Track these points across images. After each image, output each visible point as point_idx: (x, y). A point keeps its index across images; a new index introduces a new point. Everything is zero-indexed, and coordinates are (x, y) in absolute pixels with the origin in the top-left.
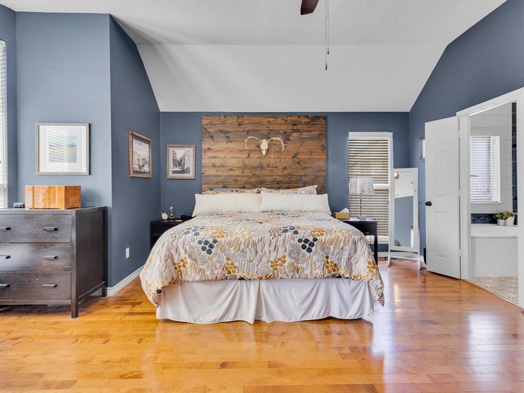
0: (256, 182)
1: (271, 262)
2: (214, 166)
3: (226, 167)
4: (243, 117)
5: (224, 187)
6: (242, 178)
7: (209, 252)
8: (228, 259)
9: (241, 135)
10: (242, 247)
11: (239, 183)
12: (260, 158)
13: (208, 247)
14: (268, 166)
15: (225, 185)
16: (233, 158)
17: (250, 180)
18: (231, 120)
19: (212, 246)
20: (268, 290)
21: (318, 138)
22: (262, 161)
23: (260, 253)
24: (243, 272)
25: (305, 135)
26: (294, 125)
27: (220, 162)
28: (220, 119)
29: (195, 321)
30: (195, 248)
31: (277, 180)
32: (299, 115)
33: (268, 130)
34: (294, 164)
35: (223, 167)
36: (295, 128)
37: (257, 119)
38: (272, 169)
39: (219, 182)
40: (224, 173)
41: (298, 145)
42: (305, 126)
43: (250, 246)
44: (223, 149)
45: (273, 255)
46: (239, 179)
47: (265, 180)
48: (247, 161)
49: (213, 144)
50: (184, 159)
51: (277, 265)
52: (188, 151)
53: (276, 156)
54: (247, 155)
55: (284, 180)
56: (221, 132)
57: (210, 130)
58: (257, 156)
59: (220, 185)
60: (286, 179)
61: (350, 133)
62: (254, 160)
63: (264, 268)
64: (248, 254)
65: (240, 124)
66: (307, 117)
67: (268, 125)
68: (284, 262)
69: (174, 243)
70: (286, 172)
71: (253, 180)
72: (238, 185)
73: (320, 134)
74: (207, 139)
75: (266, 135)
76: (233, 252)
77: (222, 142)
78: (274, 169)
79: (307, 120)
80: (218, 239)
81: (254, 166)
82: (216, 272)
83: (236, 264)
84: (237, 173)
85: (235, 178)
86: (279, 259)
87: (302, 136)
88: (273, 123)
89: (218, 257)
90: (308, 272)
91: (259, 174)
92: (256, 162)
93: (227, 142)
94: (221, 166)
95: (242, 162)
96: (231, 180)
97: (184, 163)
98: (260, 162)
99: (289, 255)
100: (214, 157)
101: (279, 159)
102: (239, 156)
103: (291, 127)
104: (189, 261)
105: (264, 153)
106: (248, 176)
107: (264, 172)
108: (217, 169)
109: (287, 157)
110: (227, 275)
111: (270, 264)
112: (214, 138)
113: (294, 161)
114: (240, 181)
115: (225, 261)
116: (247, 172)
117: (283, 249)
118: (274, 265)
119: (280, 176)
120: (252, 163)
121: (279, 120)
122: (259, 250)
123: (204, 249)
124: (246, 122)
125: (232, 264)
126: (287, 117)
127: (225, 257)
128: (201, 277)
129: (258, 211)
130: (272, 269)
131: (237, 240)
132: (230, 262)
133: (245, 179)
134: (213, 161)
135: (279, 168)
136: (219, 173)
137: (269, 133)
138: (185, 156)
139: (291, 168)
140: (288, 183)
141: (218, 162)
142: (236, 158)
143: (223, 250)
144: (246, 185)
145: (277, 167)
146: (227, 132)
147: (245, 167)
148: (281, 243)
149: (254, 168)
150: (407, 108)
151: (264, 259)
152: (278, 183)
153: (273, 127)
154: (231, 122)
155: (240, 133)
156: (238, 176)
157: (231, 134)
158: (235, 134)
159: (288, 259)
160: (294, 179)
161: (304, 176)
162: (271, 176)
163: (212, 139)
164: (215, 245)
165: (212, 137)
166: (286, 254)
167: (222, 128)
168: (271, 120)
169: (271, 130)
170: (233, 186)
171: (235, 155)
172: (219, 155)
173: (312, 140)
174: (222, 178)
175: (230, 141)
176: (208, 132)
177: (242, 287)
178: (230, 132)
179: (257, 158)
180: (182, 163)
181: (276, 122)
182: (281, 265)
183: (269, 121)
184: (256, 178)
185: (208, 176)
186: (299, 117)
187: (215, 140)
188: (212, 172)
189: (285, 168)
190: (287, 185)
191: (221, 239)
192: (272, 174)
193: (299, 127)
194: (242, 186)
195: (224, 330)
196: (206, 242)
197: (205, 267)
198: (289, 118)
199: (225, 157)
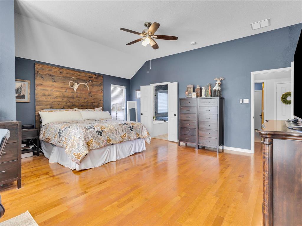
0: (70, 105)
1: (122, 136)
2: (44, 95)
3: (52, 96)
4: (63, 69)
5: (51, 108)
6: (62, 103)
7: (101, 135)
8: (108, 137)
9: (61, 79)
10: (112, 132)
11: (61, 105)
12: (73, 92)
13: (100, 133)
14: (77, 97)
15: (52, 107)
16: (57, 91)
17: (67, 104)
18: (55, 69)
19: (101, 133)
20: (119, 147)
21: (100, 85)
22: (73, 94)
23: (118, 133)
24: (113, 141)
25: (94, 83)
26: (89, 78)
27: (48, 93)
28: (48, 67)
29: (95, 166)
30: (95, 135)
31: (82, 104)
32: (92, 73)
33: (77, 78)
34: (89, 97)
35: (51, 96)
36: (90, 79)
37: (71, 72)
38: (78, 98)
39: (48, 105)
40: (50, 100)
41: (91, 88)
42: (94, 79)
43: (115, 131)
44: (50, 85)
45: (122, 133)
46: (61, 103)
47: (75, 104)
48: (65, 94)
49: (43, 82)
50: (21, 89)
51: (123, 137)
52: (24, 84)
53: (81, 93)
54: (65, 90)
55: (84, 104)
56: (49, 75)
57: (41, 73)
58: (71, 91)
59: (49, 107)
60: (86, 104)
61: (112, 85)
62: (69, 93)
63: (119, 138)
64: (114, 134)
65: (61, 73)
66: (95, 75)
67: (77, 76)
68: (126, 135)
69: (86, 133)
70: (86, 101)
71: (69, 104)
72: (60, 107)
73: (101, 84)
74: (39, 78)
75: (76, 81)
76: (109, 134)
77: (50, 81)
78: (79, 99)
79: (95, 76)
80: (103, 130)
81: (69, 96)
82: (104, 143)
83: (111, 139)
84: (59, 100)
85: (58, 103)
86: (124, 135)
87: (93, 84)
88: (79, 75)
89: (104, 137)
90: (132, 138)
91: (72, 101)
92: (70, 94)
93: (53, 82)
94: (49, 96)
95: (62, 94)
96: (56, 104)
97: (21, 92)
98: (72, 95)
99: (127, 133)
100: (44, 90)
101: (82, 94)
102: (61, 90)
103: (88, 79)
104: (94, 140)
105: (75, 90)
106: (66, 102)
107: (75, 100)
108: (46, 97)
109: (86, 93)
110: (108, 143)
111: (121, 137)
112: (44, 78)
113: (89, 95)
114: (61, 104)
115: (107, 138)
116: (65, 100)
117: (125, 131)
118: (122, 137)
119: (82, 102)
120: (68, 95)
121: (82, 74)
122: (117, 132)
123: (98, 134)
124: (64, 72)
125: (110, 139)
126: (86, 73)
127: (107, 137)
128: (100, 146)
129: (82, 120)
130: (122, 139)
131: (110, 129)
132: (109, 138)
133: (64, 104)
134: (44, 92)
135: (82, 98)
136: (48, 99)
137: (77, 80)
138: (21, 87)
139: (88, 99)
140: (87, 106)
141: (47, 93)
142: (59, 91)
143: (106, 134)
144: (65, 107)
145: (81, 98)
146: (53, 76)
147: (64, 97)
148: (124, 129)
149: (69, 97)
150: (130, 78)
151: (119, 135)
152: (82, 106)
153: (79, 77)
154: (56, 71)
155: (61, 78)
156: (60, 102)
157: (55, 77)
158: (58, 77)
159: (127, 134)
160: (89, 104)
161: (94, 103)
162: (79, 102)
163: (42, 79)
164: (103, 132)
165: (43, 78)
166: (126, 132)
167: (50, 73)
168: (78, 73)
169: (78, 79)
170: (57, 107)
171: (58, 90)
172: (47, 89)
173: (98, 86)
174: (50, 103)
175: (55, 82)
176: (40, 74)
177: (111, 148)
178: (55, 76)
179: (71, 92)
180: (19, 91)
181: (81, 75)
182: (125, 137)
183: (77, 74)
184: (70, 103)
185: (39, 101)
186: (92, 74)
187: (45, 79)
188: (43, 99)
189: (85, 99)
190: (86, 107)
191: (104, 129)
192: (79, 101)
193: (92, 79)
194: (62, 107)
195: (105, 167)
196: (99, 132)
197: (100, 142)
198: (87, 74)
199: (51, 90)
